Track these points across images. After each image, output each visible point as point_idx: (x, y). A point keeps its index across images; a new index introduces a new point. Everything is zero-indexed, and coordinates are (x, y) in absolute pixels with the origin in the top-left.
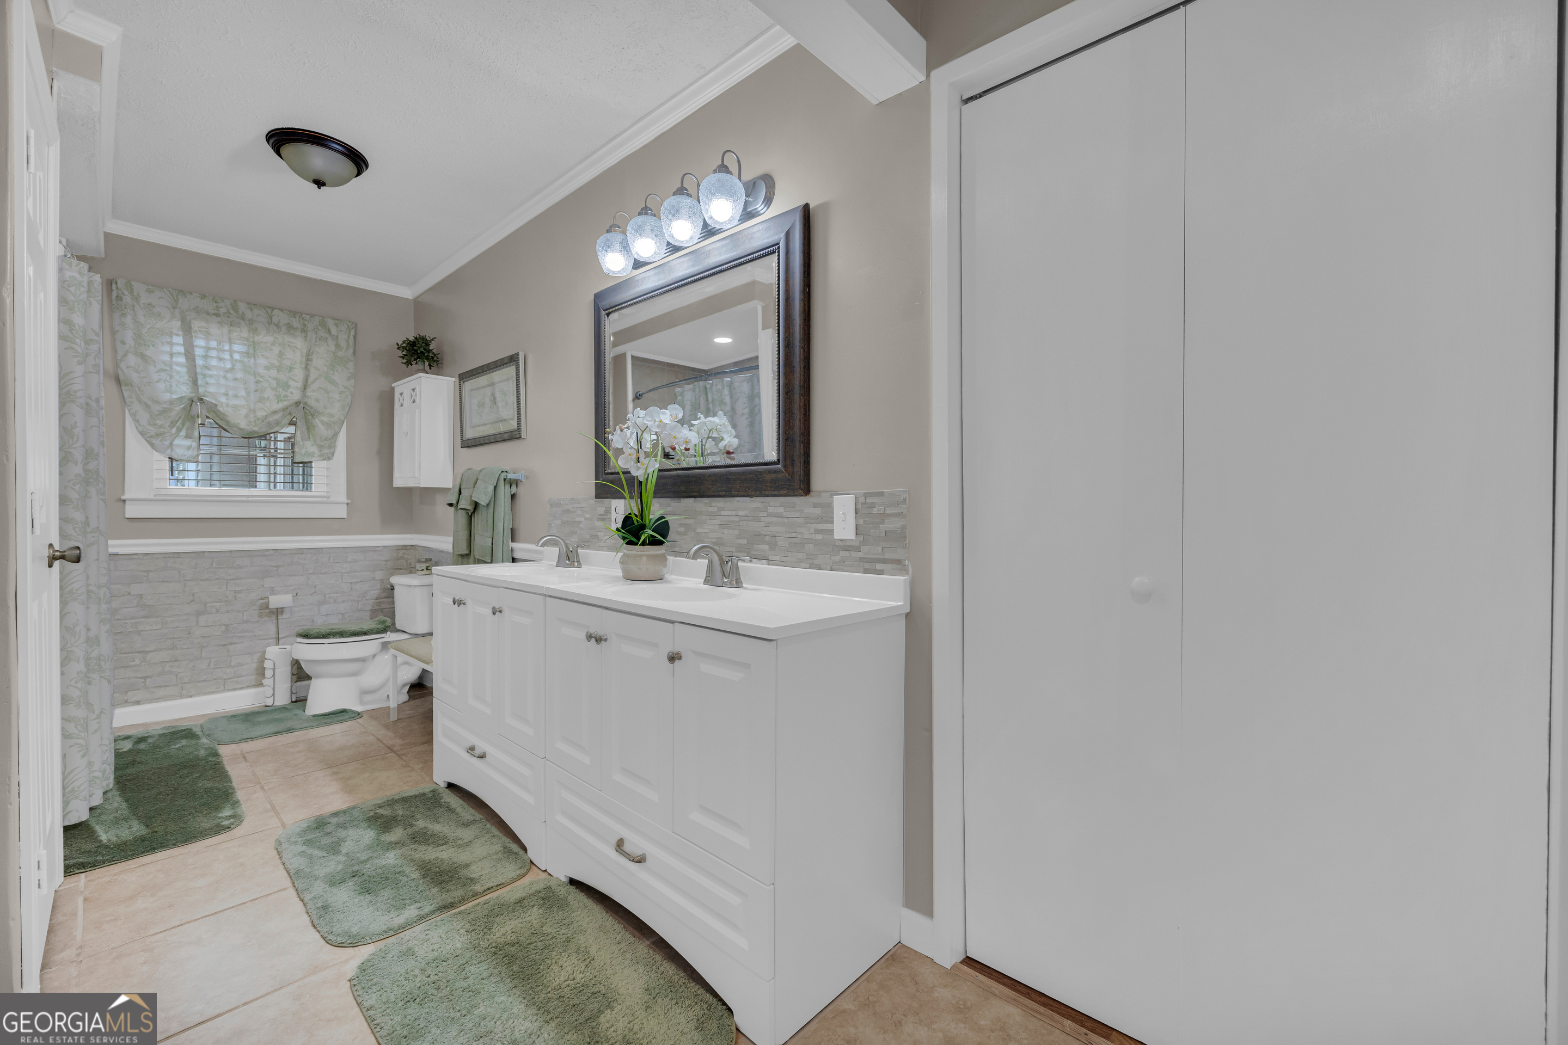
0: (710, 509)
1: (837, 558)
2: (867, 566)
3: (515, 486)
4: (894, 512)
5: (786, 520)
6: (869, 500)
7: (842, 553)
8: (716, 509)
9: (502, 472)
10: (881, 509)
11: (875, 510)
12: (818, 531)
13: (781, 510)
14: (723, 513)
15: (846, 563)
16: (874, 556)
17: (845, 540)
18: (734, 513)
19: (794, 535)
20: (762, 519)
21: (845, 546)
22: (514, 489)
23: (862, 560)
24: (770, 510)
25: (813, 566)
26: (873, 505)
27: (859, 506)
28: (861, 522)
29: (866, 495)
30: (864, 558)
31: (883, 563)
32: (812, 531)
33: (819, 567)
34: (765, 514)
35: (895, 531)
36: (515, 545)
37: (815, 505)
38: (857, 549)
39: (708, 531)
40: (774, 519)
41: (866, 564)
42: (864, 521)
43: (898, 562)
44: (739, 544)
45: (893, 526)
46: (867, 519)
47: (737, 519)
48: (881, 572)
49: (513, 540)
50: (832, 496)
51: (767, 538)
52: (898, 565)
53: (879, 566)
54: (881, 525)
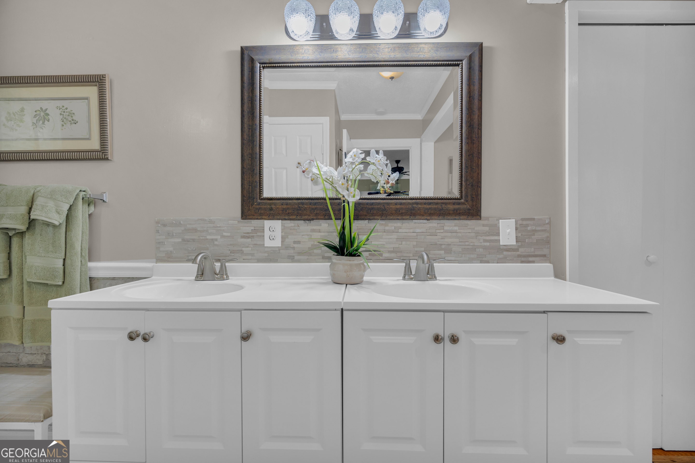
0: (387, 228)
1: (501, 256)
2: (523, 259)
3: (93, 205)
4: (541, 229)
5: (460, 235)
6: (525, 223)
7: (505, 253)
8: (393, 228)
9: (80, 191)
10: (533, 228)
11: (529, 228)
12: (485, 241)
13: (456, 228)
14: (400, 231)
15: (508, 258)
16: (528, 254)
17: (507, 245)
18: (412, 231)
19: (467, 243)
20: (438, 234)
21: (508, 249)
22: (92, 208)
23: (519, 256)
24: (446, 228)
25: (481, 262)
26: (527, 225)
27: (518, 226)
28: (520, 235)
29: (523, 219)
30: (521, 255)
31: (534, 257)
32: (482, 241)
33: (488, 262)
34: (442, 231)
35: (542, 239)
36: (91, 264)
37: (483, 225)
38: (517, 250)
39: (384, 243)
40: (449, 234)
41: (523, 258)
42: (521, 234)
43: (544, 256)
44: (416, 251)
45: (541, 237)
46: (523, 233)
47: (415, 234)
48: (533, 262)
49: (90, 260)
50: (498, 220)
51: (443, 247)
52: (544, 258)
53: (531, 259)
54: (533, 236)
